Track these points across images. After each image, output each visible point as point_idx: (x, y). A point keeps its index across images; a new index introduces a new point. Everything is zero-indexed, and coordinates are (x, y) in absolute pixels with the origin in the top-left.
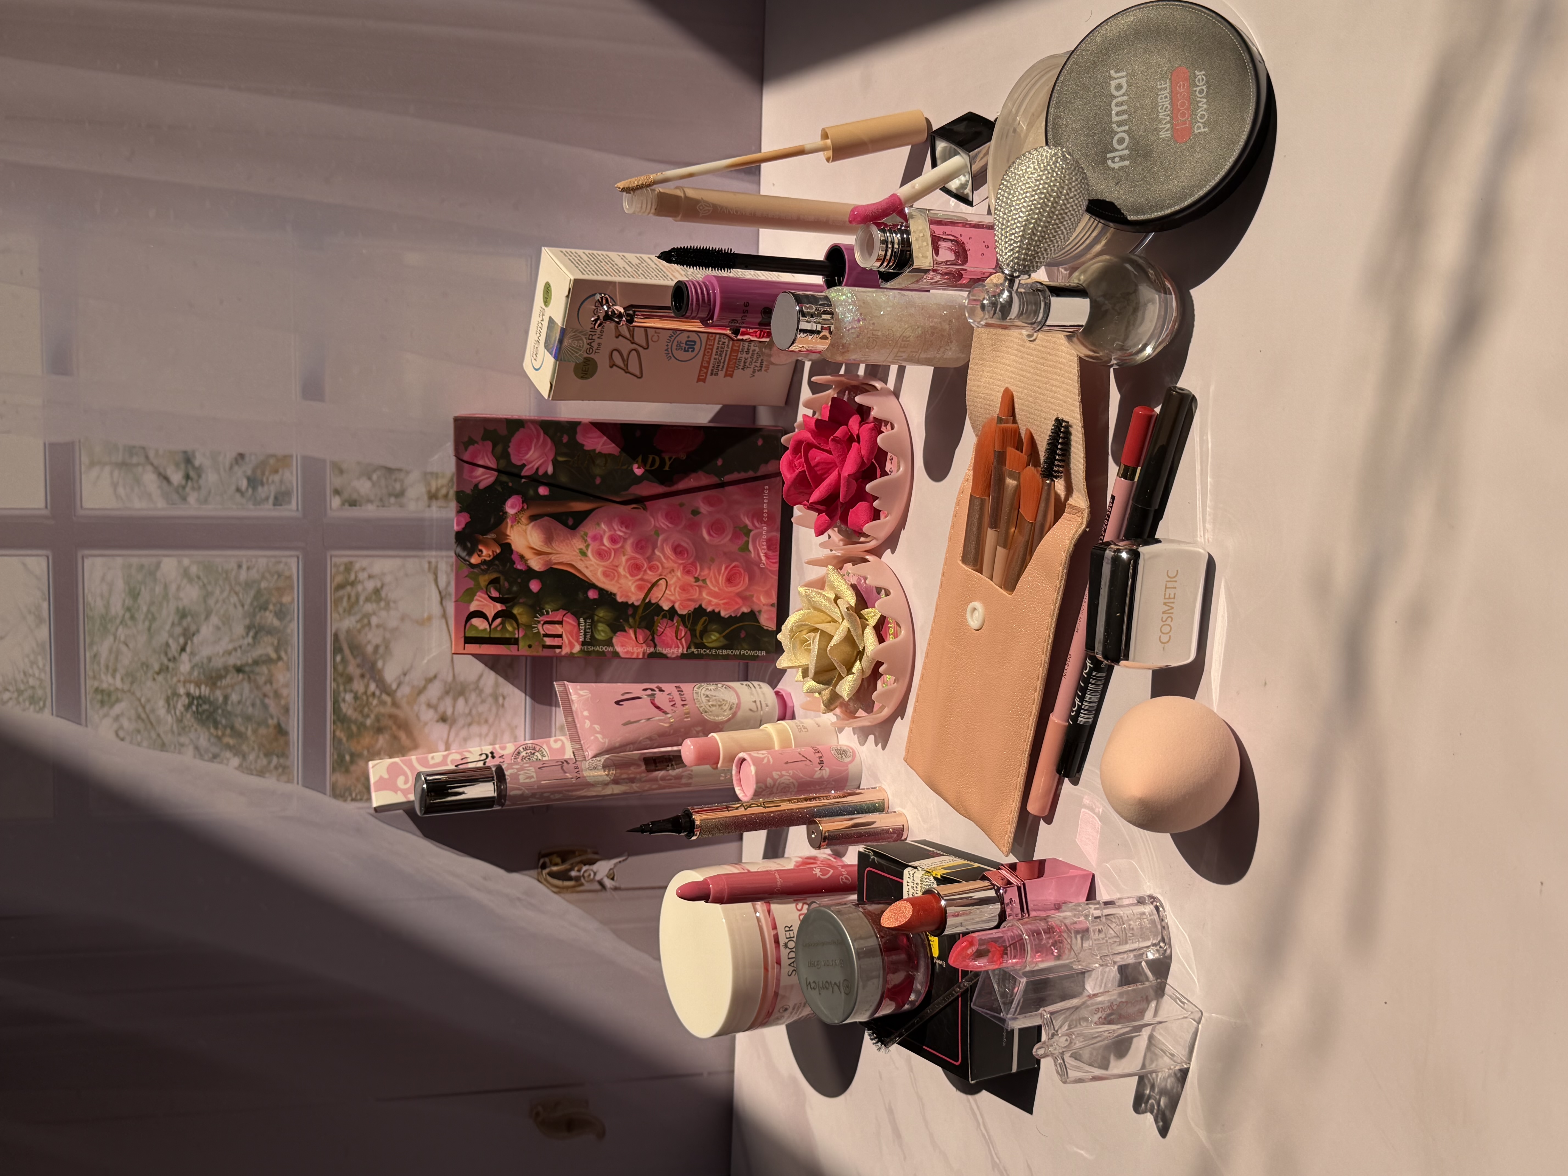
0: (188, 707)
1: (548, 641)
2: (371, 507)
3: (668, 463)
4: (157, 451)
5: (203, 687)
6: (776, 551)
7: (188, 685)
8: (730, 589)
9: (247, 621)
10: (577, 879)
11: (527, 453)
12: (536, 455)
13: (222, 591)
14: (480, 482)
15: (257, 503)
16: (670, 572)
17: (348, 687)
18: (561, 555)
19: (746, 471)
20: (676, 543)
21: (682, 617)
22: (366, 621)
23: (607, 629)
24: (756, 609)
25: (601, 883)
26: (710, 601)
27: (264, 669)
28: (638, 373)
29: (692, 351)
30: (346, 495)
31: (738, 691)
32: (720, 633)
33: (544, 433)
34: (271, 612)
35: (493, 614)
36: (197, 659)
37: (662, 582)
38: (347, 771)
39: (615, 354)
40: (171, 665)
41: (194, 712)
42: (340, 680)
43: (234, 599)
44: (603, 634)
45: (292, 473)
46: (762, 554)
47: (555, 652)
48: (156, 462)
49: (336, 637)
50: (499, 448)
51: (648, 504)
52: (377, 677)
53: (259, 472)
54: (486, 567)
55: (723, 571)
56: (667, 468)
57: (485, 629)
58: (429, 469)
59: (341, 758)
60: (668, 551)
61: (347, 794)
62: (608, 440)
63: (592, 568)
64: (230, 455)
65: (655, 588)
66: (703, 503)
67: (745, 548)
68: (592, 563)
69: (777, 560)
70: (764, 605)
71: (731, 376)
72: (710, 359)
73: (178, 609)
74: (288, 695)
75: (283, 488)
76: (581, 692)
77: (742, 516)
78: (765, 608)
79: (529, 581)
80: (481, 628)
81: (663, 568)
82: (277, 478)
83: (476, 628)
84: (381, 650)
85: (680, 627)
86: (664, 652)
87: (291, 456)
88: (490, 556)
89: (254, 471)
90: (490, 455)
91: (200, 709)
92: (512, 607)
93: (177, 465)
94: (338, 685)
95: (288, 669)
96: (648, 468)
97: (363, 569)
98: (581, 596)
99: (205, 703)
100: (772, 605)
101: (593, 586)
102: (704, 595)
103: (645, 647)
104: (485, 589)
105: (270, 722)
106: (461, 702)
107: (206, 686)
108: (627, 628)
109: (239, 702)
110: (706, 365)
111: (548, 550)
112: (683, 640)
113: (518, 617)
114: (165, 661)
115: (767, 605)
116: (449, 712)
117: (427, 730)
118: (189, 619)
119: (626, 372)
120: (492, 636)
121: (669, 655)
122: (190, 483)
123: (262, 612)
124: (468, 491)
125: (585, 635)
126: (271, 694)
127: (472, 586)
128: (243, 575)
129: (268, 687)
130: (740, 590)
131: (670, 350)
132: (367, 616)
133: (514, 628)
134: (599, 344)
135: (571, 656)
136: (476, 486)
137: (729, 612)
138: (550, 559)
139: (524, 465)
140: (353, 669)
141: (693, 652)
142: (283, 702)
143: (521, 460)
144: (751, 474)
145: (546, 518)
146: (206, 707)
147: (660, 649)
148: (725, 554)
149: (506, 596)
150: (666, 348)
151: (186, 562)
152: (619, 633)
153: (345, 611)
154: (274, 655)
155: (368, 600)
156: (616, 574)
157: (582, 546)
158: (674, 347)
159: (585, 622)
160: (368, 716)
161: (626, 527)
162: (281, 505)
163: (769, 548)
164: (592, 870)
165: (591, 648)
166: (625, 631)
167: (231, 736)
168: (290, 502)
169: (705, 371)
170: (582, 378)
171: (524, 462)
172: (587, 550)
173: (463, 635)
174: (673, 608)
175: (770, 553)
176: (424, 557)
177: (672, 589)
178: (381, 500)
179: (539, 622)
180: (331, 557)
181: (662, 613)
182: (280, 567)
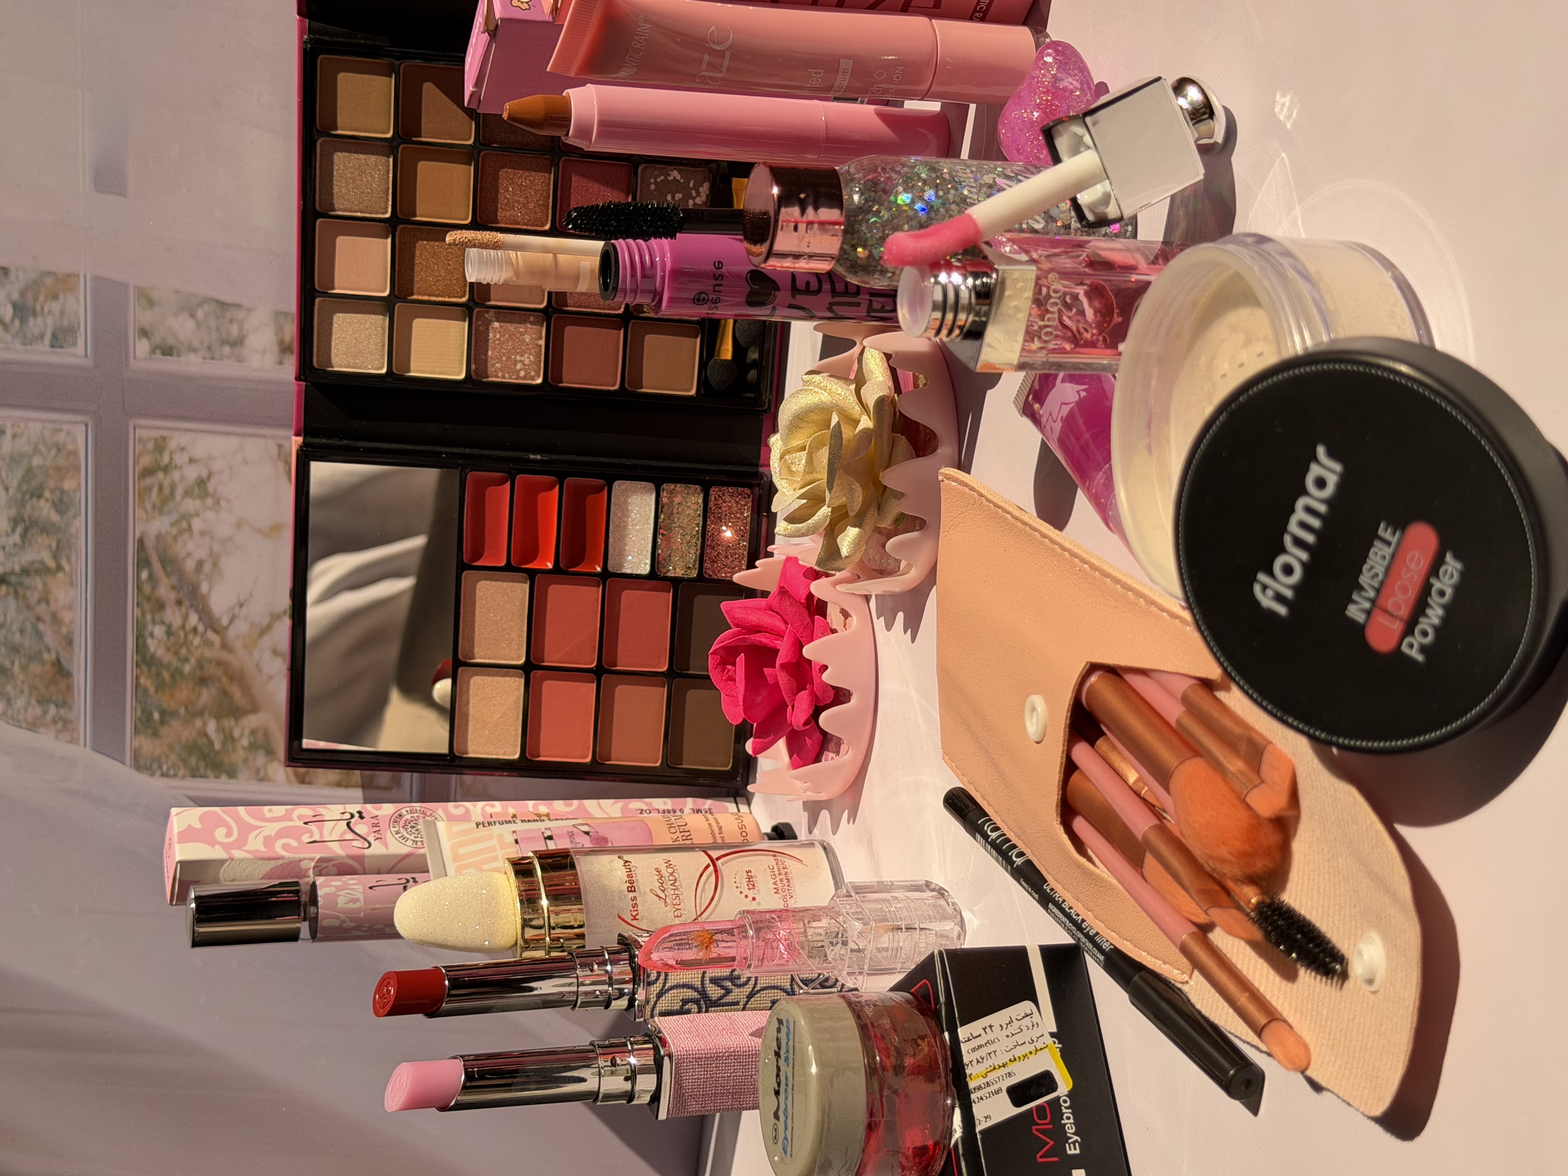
2: (193, 358)
9: (13, 512)
15: (28, 341)
17: (158, 617)
22: (184, 524)
27: (38, 582)
30: (157, 339)
34: (47, 500)
38: (155, 734)
42: (147, 606)
45: (78, 301)
49: (141, 542)
52: (201, 607)
53: (30, 296)
59: (147, 714)
61: (155, 766)
74: (72, 622)
75: (65, 322)
82: (55, 306)
84: (207, 568)
87: (78, 276)
89: (23, 294)
94: (143, 614)
95: (72, 584)
97: (183, 449)
105: (46, 656)
123: (35, 499)
126: (47, 618)
129: (43, 606)
132: (187, 517)
140: (164, 591)
142: (64, 630)
153: (154, 506)
154: (51, 564)
155: (187, 493)
160: (186, 660)
162: (62, 347)
168: (75, 344)
176: (272, 437)
178: (209, 348)
180: (134, 428)
182: (61, 437)
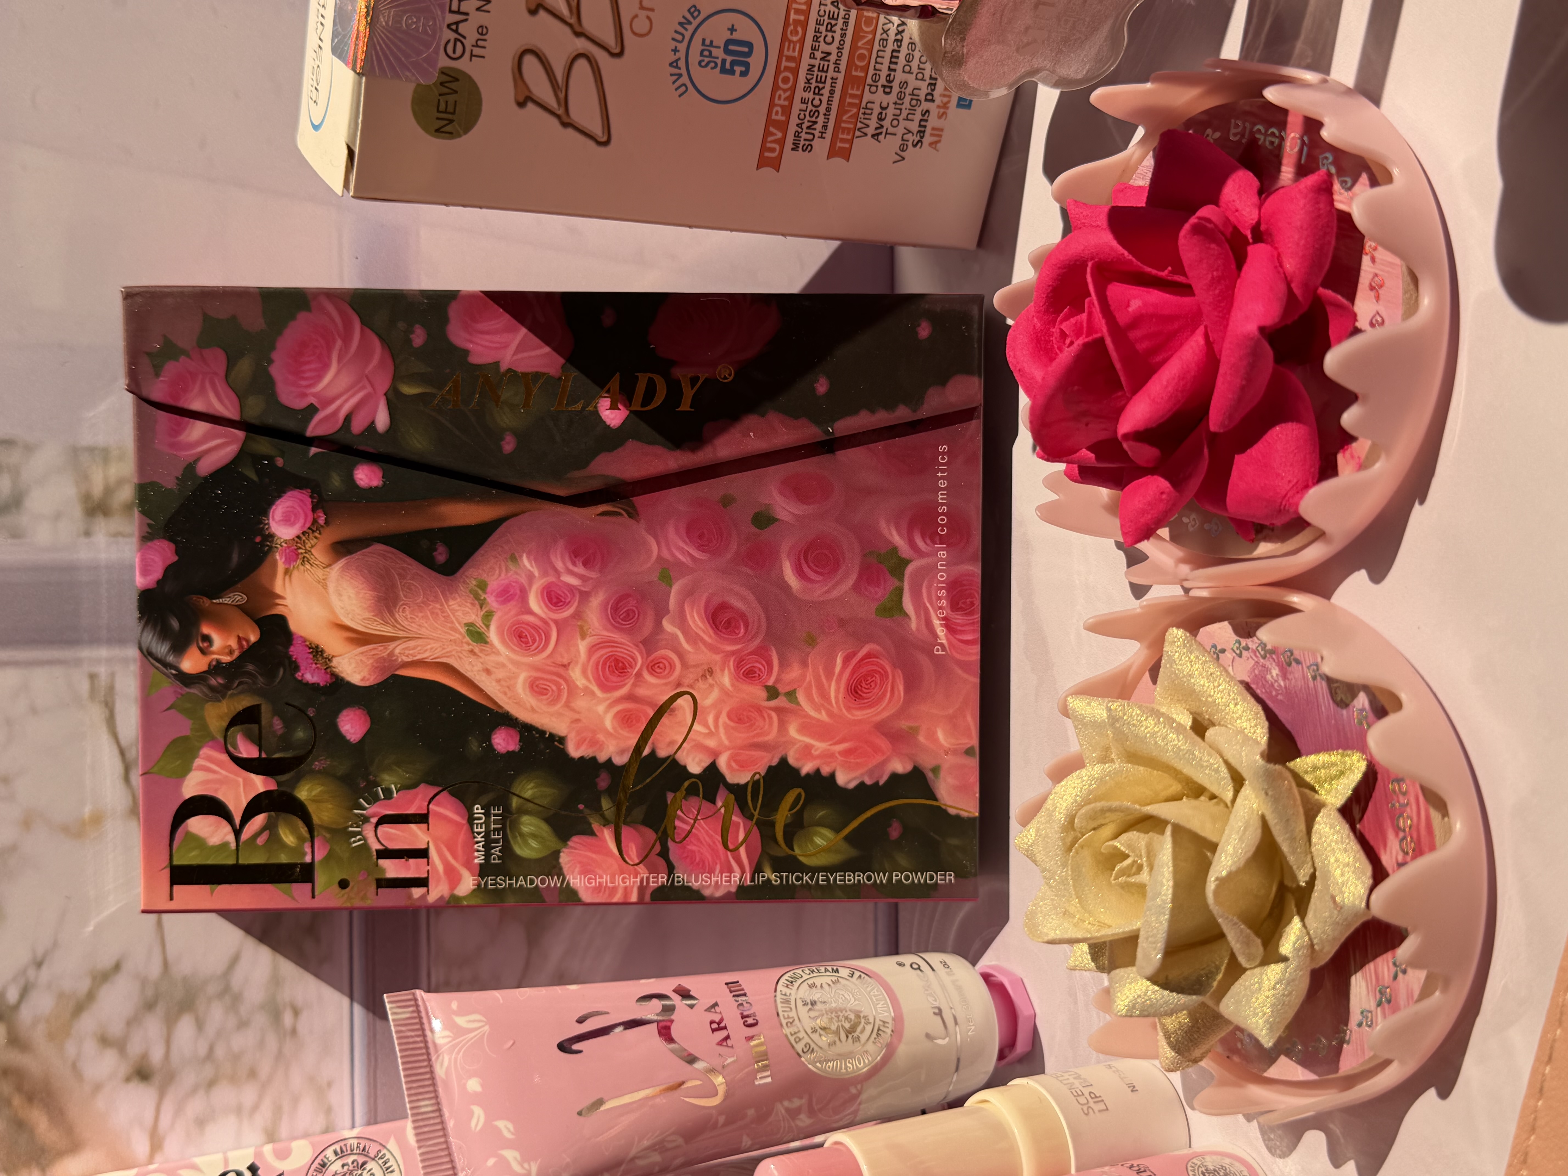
1: (392, 869)
3: (688, 394)
6: (971, 613)
8: (859, 715)
11: (320, 378)
12: (345, 380)
14: (198, 459)
16: (704, 676)
18: (420, 642)
19: (890, 406)
20: (717, 601)
21: (738, 791)
23: (545, 829)
24: (926, 763)
26: (808, 748)
28: (596, 128)
29: (744, 74)
31: (889, 980)
32: (837, 830)
33: (363, 323)
35: (244, 804)
37: (684, 702)
39: (530, 63)
44: (533, 843)
46: (937, 622)
47: (410, 896)
50: (245, 367)
51: (638, 500)
54: (221, 681)
55: (838, 669)
56: (685, 406)
57: (224, 845)
58: (87, 439)
60: (697, 621)
62: (532, 336)
63: (500, 674)
65: (665, 720)
66: (782, 494)
67: (893, 608)
68: (501, 659)
69: (977, 635)
70: (946, 753)
71: (846, 154)
72: (791, 99)
76: (461, 1021)
77: (883, 525)
78: (948, 761)
79: (336, 713)
80: (214, 840)
81: (685, 665)
83: (198, 842)
85: (734, 818)
86: (695, 885)
88: (231, 652)
90: (221, 386)
92: (296, 782)
96: (637, 407)
98: (474, 746)
100: (969, 752)
101: (506, 720)
102: (793, 731)
103: (642, 870)
104: (222, 740)
106: (185, 1029)
108: (595, 826)
110: (780, 118)
111: (386, 630)
112: (742, 851)
113: (311, 808)
115: (955, 752)
116: (157, 1055)
117: (100, 1103)
119: (565, 125)
120: (241, 862)
121: (707, 893)
124: (169, 482)
125: (488, 848)
127: (188, 733)
130: (885, 715)
131: (682, 63)
133: (301, 839)
134: (482, 30)
135: (452, 904)
136: (190, 468)
137: (858, 773)
138: (391, 654)
139: (312, 410)
141: (769, 880)
143: (304, 395)
144: (902, 414)
145: (378, 547)
147: (682, 877)
148: (842, 623)
149: (277, 756)
150: (674, 58)
152: (575, 839)
156: (564, 686)
157: (474, 616)
158: (695, 57)
159: (487, 814)
161: (585, 564)
163: (955, 605)
165: (503, 883)
166: (592, 833)
169: (779, 135)
170: (438, 131)
171: (312, 400)
172: (488, 626)
173: (166, 863)
174: (712, 771)
175: (958, 618)
176: (78, 662)
177: (710, 720)
179: (366, 819)
181: (686, 784)
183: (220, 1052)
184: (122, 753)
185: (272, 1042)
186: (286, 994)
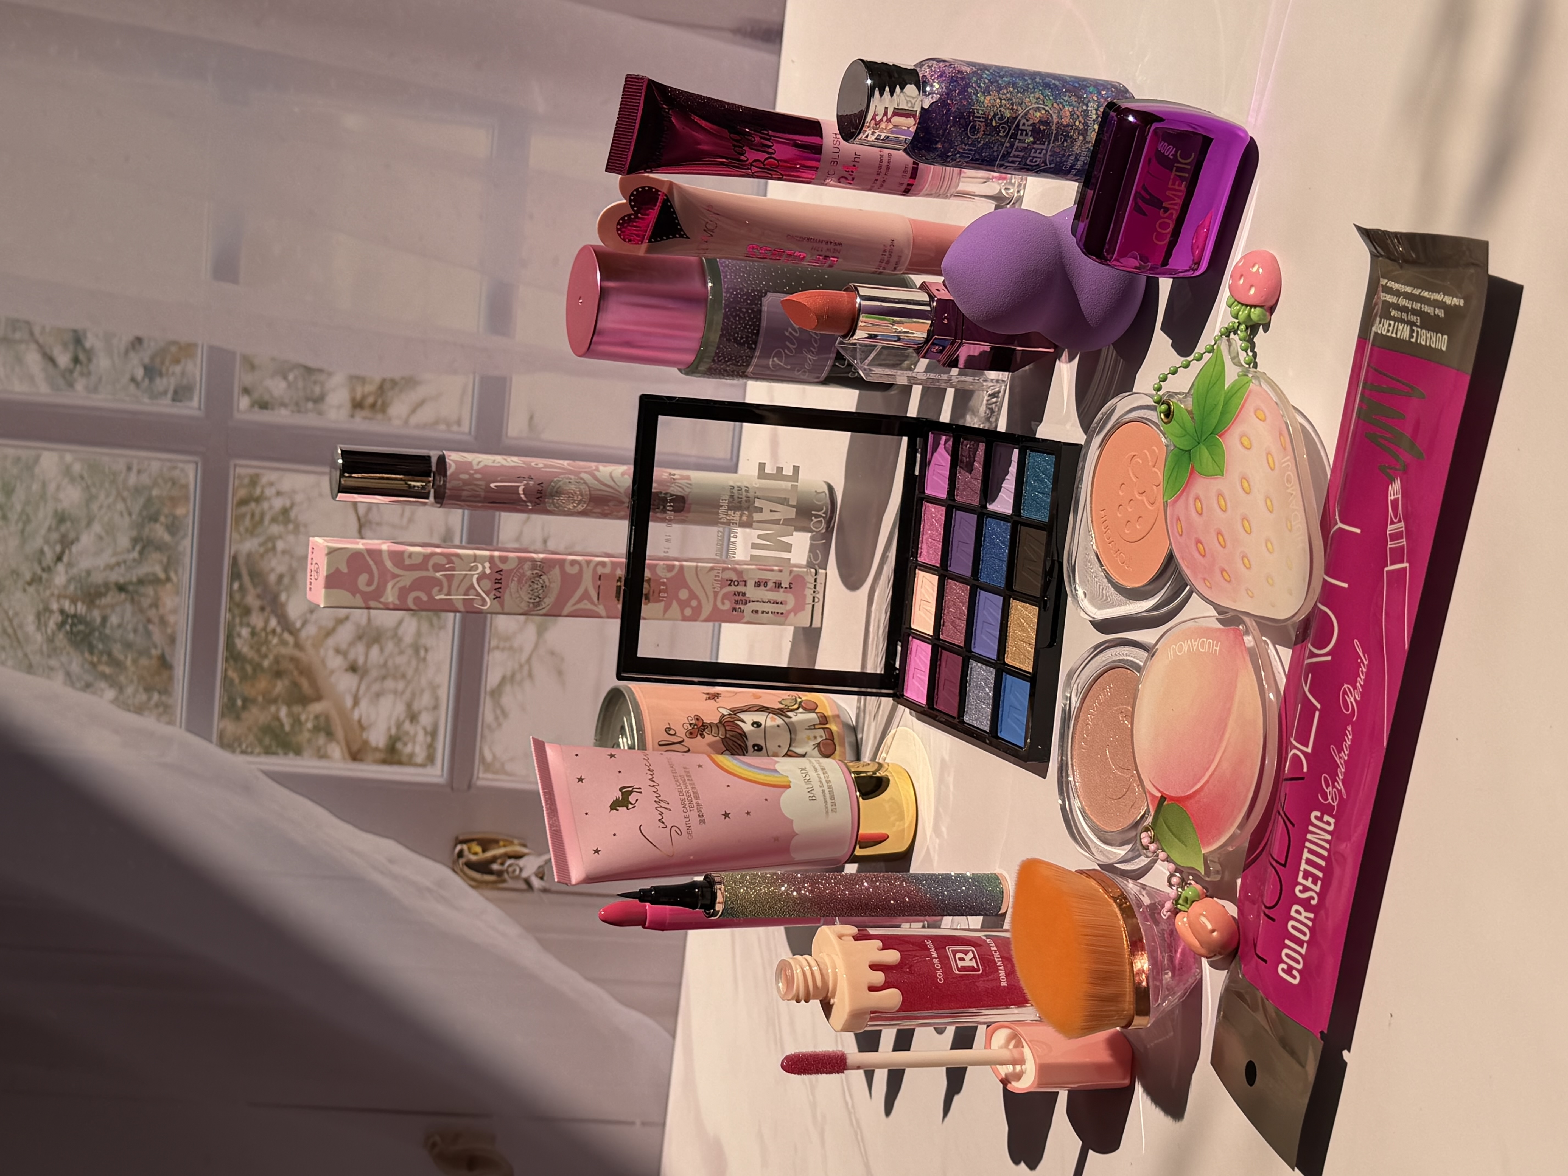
0: (61, 626)
2: (284, 412)
4: (43, 328)
5: (79, 605)
7: (62, 601)
9: (134, 533)
10: (500, 873)
13: (107, 496)
15: (154, 396)
17: (245, 620)
22: (270, 545)
25: (527, 882)
27: (150, 591)
30: (256, 395)
34: (162, 524)
36: (75, 571)
38: (238, 718)
40: (45, 576)
41: (67, 633)
42: (237, 611)
43: (120, 506)
45: (195, 365)
48: (41, 341)
49: (235, 560)
52: (279, 612)
59: (232, 700)
61: (236, 744)
64: (127, 338)
73: (56, 512)
74: (176, 623)
75: (185, 382)
82: (178, 369)
84: (286, 580)
87: (196, 345)
89: (152, 358)
91: (75, 629)
93: (65, 345)
94: (234, 618)
95: (177, 592)
97: (271, 484)
99: (80, 622)
105: (154, 652)
106: (375, 651)
107: (83, 602)
109: (120, 626)
114: (39, 572)
116: (361, 661)
117: (334, 679)
118: (68, 524)
122: (78, 367)
123: (152, 523)
126: (156, 620)
128: (133, 479)
129: (154, 610)
132: (272, 539)
140: (251, 600)
142: (169, 631)
146: (81, 627)
151: (69, 458)
153: (247, 530)
154: (162, 576)
155: (274, 520)
160: (265, 656)
162: (180, 401)
164: (518, 865)
167: (108, 664)
168: (191, 399)
178: (297, 404)
180: (235, 466)
182: (176, 473)
183: (390, 663)
184: (359, 519)
185: (414, 663)
186: (423, 641)
